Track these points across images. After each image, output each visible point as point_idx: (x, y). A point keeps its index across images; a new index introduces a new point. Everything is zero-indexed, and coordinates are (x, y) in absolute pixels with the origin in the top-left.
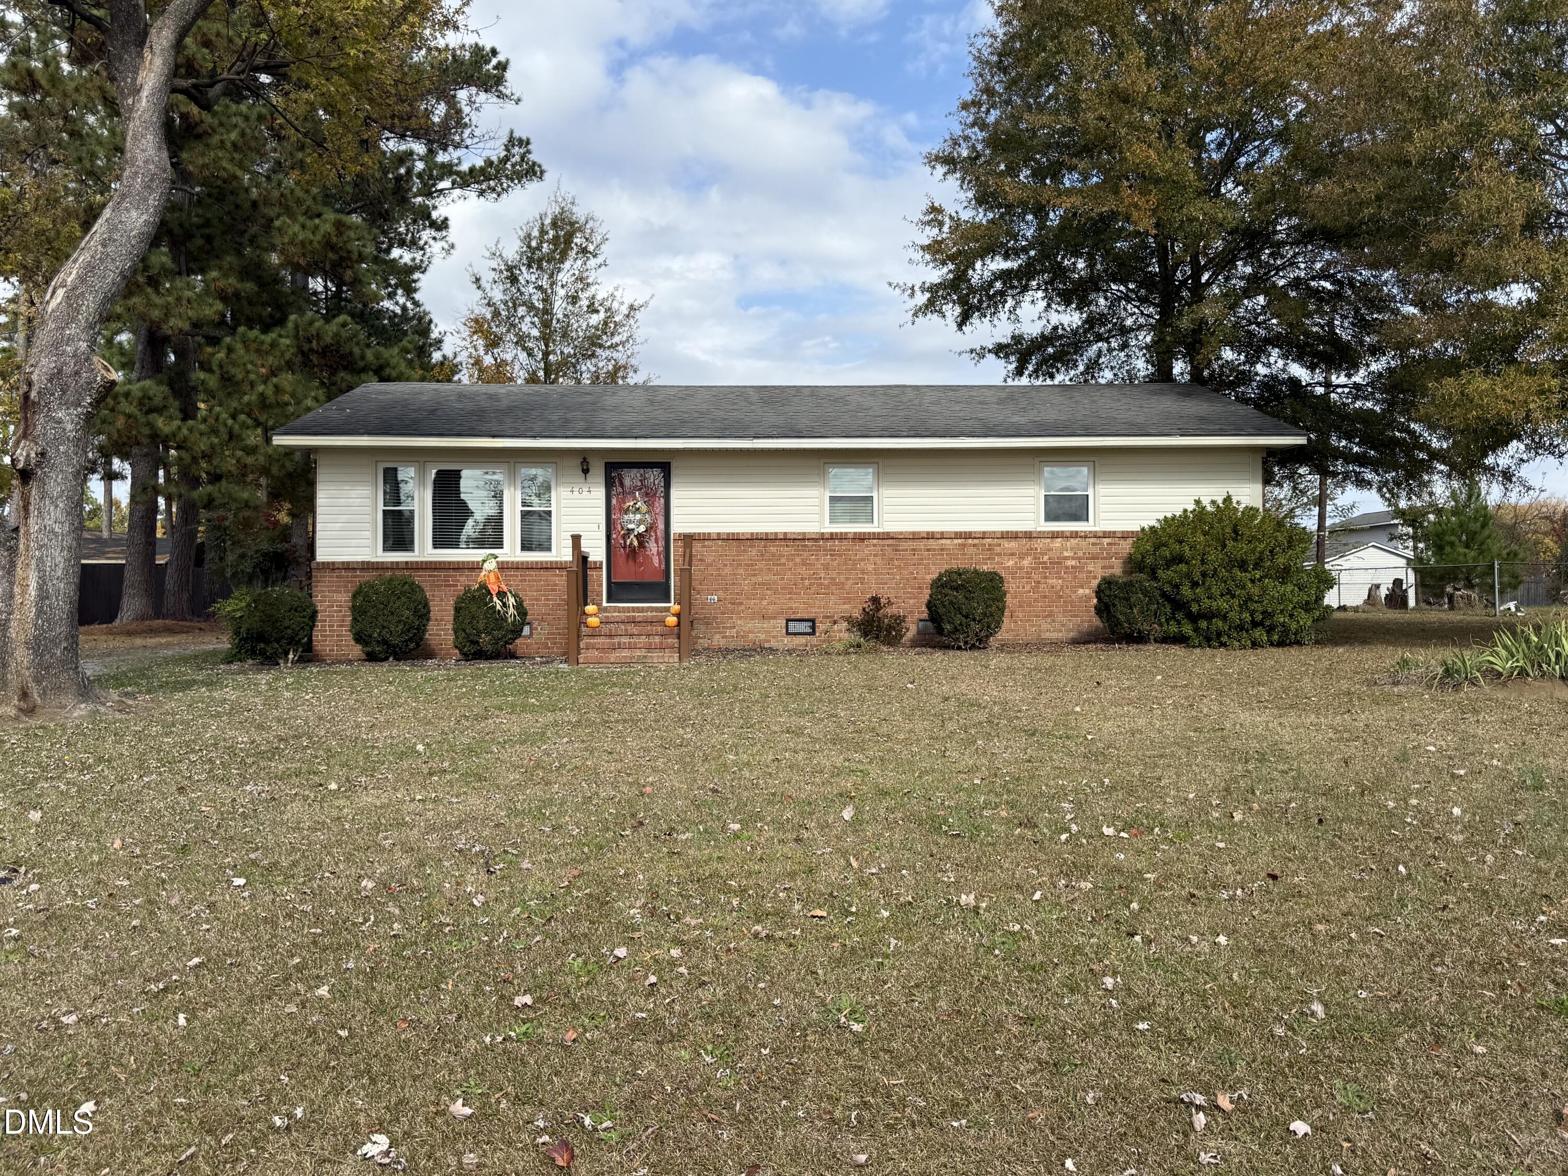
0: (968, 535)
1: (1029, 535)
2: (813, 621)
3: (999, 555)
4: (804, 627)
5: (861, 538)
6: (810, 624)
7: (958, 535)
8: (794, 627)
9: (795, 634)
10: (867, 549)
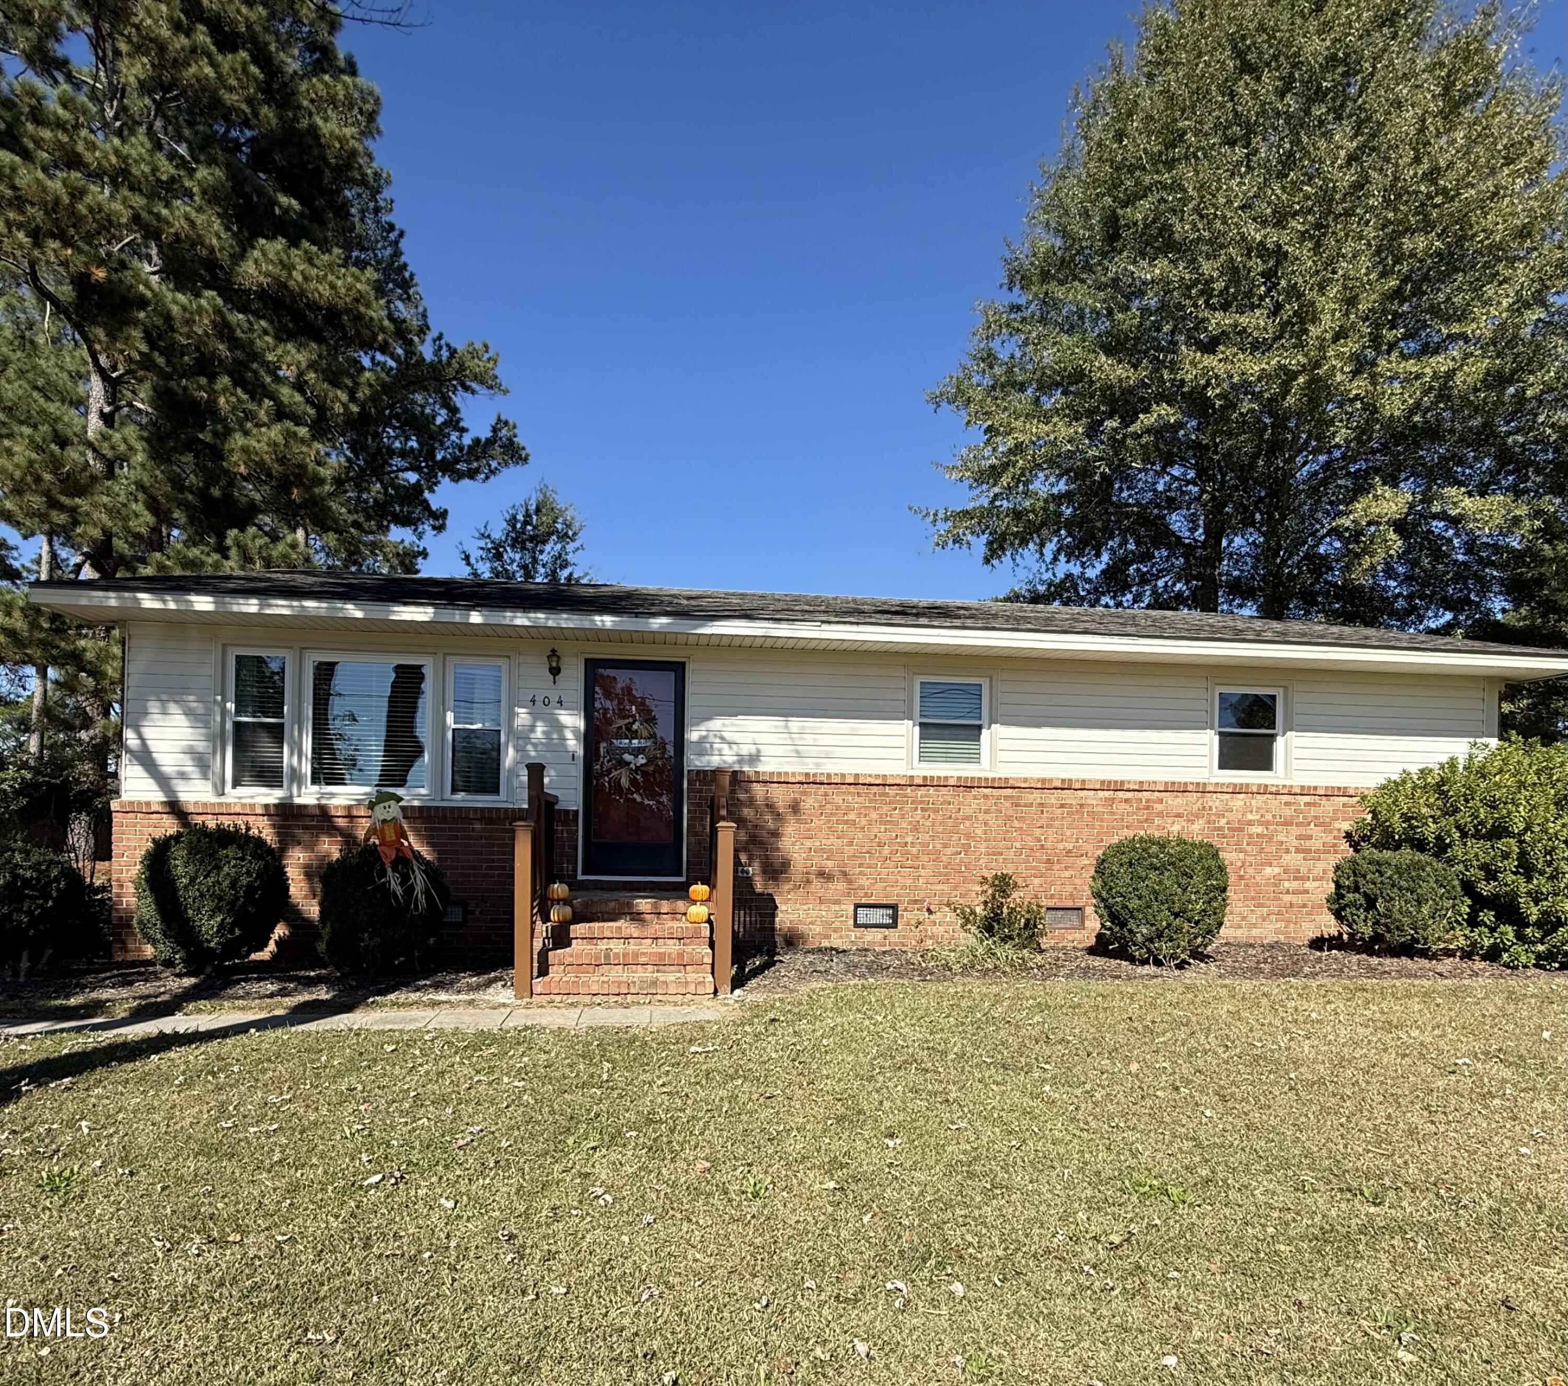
0: (1118, 787)
1: (1202, 790)
2: (894, 907)
3: (1160, 815)
4: (879, 916)
5: (967, 786)
6: (890, 912)
7: (1106, 786)
8: (864, 916)
9: (866, 926)
10: (971, 803)
